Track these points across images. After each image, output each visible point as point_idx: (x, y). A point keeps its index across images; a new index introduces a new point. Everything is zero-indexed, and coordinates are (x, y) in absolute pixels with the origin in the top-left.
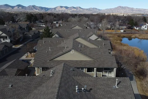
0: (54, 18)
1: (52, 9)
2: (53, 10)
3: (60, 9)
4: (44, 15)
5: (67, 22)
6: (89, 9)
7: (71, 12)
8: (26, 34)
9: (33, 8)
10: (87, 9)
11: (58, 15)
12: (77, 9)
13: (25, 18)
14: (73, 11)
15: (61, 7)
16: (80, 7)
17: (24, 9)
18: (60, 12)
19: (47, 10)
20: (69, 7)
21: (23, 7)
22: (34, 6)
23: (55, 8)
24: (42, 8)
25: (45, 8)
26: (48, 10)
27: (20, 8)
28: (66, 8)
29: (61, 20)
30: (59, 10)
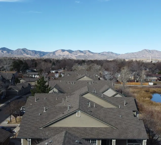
0: (52, 65)
1: (50, 53)
2: (51, 55)
3: (62, 54)
4: (37, 62)
5: (71, 70)
6: (102, 54)
7: (76, 57)
8: (11, 88)
9: (23, 52)
10: (99, 54)
11: (58, 61)
12: (85, 53)
13: (11, 66)
14: (79, 56)
15: (63, 51)
16: (89, 51)
17: (10, 54)
18: (61, 58)
19: (42, 54)
20: (74, 51)
21: (9, 51)
22: (24, 50)
23: (54, 53)
24: (35, 52)
25: (40, 52)
26: (44, 55)
27: (5, 52)
28: (70, 51)
29: (62, 68)
30: (60, 55)
